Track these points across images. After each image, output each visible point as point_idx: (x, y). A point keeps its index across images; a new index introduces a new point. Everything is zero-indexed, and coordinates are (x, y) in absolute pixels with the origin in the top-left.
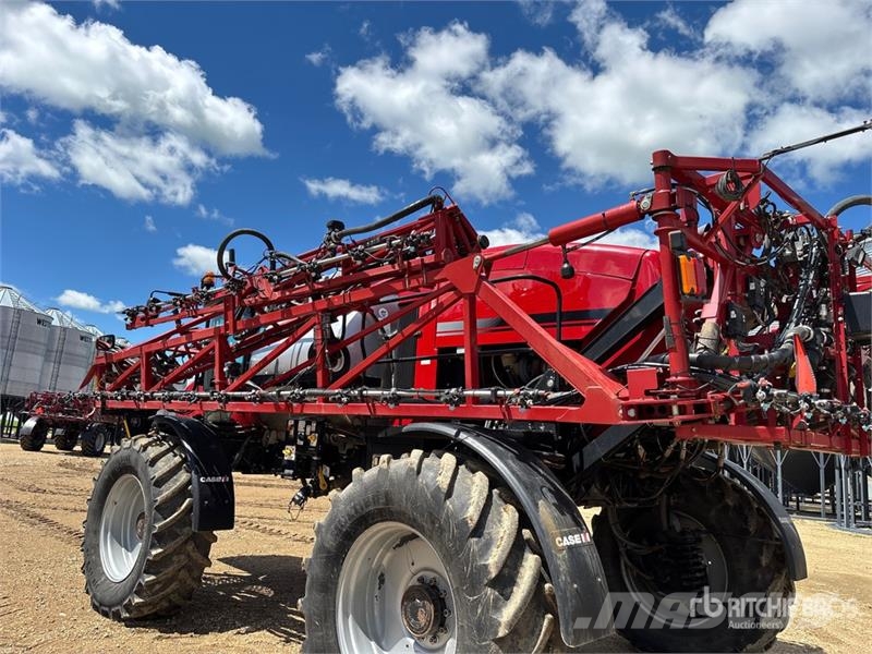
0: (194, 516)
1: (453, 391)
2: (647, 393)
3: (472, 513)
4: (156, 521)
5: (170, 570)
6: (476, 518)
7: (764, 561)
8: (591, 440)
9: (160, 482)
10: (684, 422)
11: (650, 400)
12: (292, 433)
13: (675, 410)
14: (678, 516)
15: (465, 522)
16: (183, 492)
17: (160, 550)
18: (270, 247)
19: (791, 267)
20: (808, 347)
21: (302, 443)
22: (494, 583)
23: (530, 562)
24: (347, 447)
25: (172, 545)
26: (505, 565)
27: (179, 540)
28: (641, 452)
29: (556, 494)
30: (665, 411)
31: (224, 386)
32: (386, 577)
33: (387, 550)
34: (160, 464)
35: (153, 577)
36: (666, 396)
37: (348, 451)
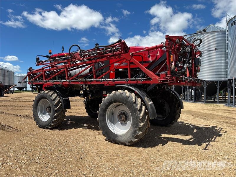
0: (63, 106)
1: (127, 79)
2: (164, 78)
3: (134, 99)
4: (55, 108)
5: (59, 117)
6: (135, 100)
7: (176, 106)
8: (149, 86)
9: (54, 100)
10: (170, 83)
11: (164, 79)
12: (82, 88)
13: (169, 81)
14: (161, 100)
15: (133, 101)
16: (59, 102)
17: (57, 114)
18: (80, 48)
19: (185, 53)
20: (188, 68)
21: (85, 90)
22: (139, 111)
23: (144, 107)
24: (95, 90)
25: (59, 113)
26: (140, 108)
27: (60, 112)
28: (157, 88)
29: (146, 95)
30: (167, 81)
31: (68, 79)
32: (114, 113)
33: (114, 108)
34: (53, 96)
35: (56, 119)
36: (167, 78)
37: (95, 91)
